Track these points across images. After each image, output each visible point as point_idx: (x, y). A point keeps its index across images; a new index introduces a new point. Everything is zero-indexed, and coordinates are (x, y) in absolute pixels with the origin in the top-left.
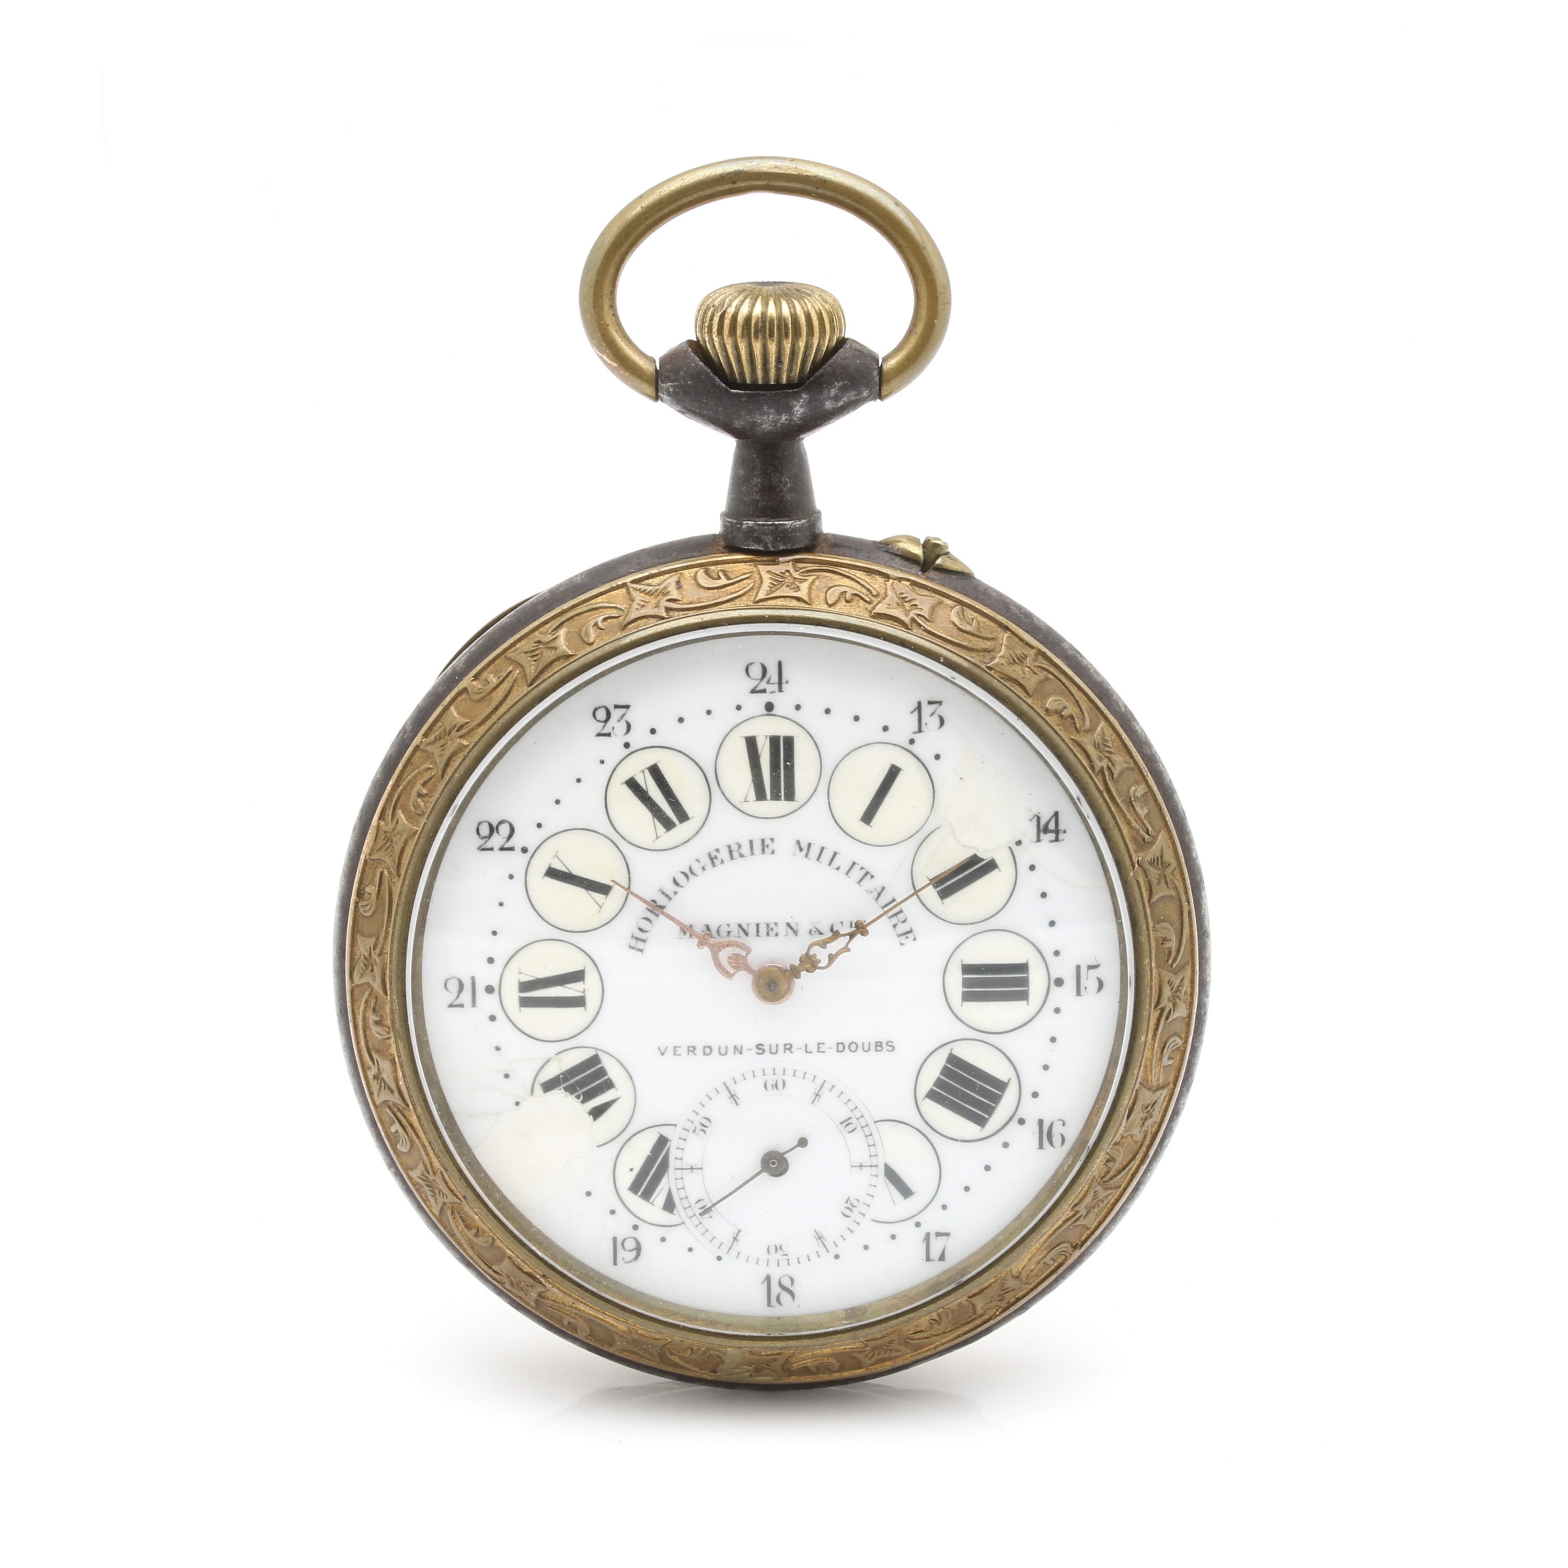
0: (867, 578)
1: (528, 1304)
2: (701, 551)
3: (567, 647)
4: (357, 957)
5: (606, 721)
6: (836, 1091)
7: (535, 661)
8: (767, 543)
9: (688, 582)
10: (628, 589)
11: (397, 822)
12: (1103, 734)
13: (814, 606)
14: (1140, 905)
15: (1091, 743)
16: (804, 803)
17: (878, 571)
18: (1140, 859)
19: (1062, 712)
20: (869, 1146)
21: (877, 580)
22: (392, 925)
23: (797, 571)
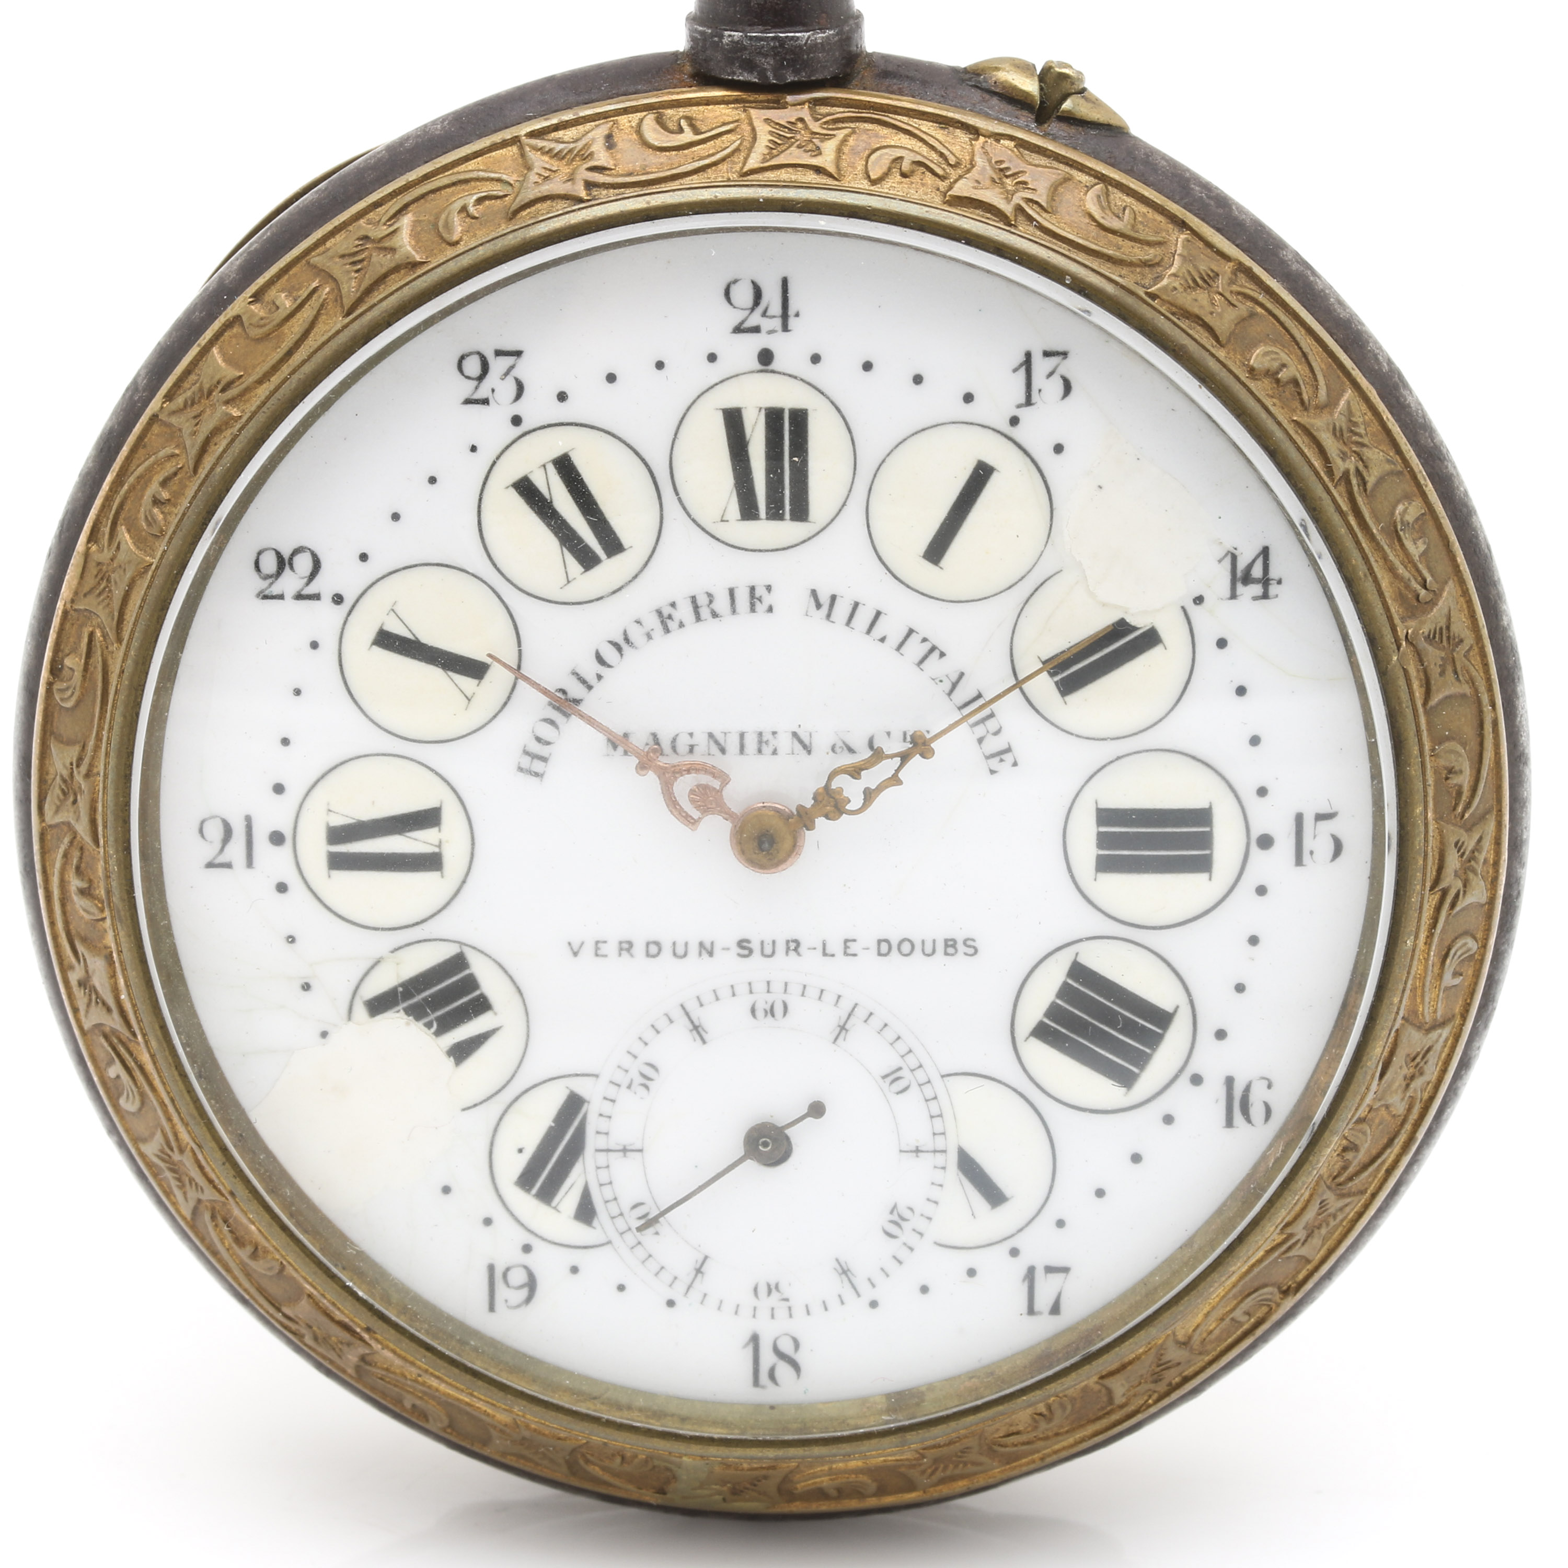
0: (940, 134)
1: (344, 1371)
2: (650, 82)
3: (414, 248)
4: (51, 777)
5: (481, 378)
6: (876, 1022)
7: (357, 271)
8: (765, 69)
9: (625, 137)
10: (521, 148)
11: (118, 548)
12: (1349, 412)
13: (845, 183)
14: (1409, 712)
15: (1328, 429)
16: (825, 524)
17: (959, 122)
18: (1410, 631)
19: (1278, 373)
20: (932, 1117)
21: (956, 137)
22: (106, 727)
23: (817, 120)
